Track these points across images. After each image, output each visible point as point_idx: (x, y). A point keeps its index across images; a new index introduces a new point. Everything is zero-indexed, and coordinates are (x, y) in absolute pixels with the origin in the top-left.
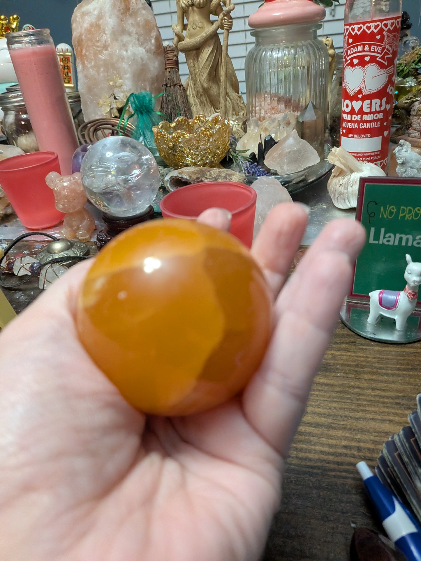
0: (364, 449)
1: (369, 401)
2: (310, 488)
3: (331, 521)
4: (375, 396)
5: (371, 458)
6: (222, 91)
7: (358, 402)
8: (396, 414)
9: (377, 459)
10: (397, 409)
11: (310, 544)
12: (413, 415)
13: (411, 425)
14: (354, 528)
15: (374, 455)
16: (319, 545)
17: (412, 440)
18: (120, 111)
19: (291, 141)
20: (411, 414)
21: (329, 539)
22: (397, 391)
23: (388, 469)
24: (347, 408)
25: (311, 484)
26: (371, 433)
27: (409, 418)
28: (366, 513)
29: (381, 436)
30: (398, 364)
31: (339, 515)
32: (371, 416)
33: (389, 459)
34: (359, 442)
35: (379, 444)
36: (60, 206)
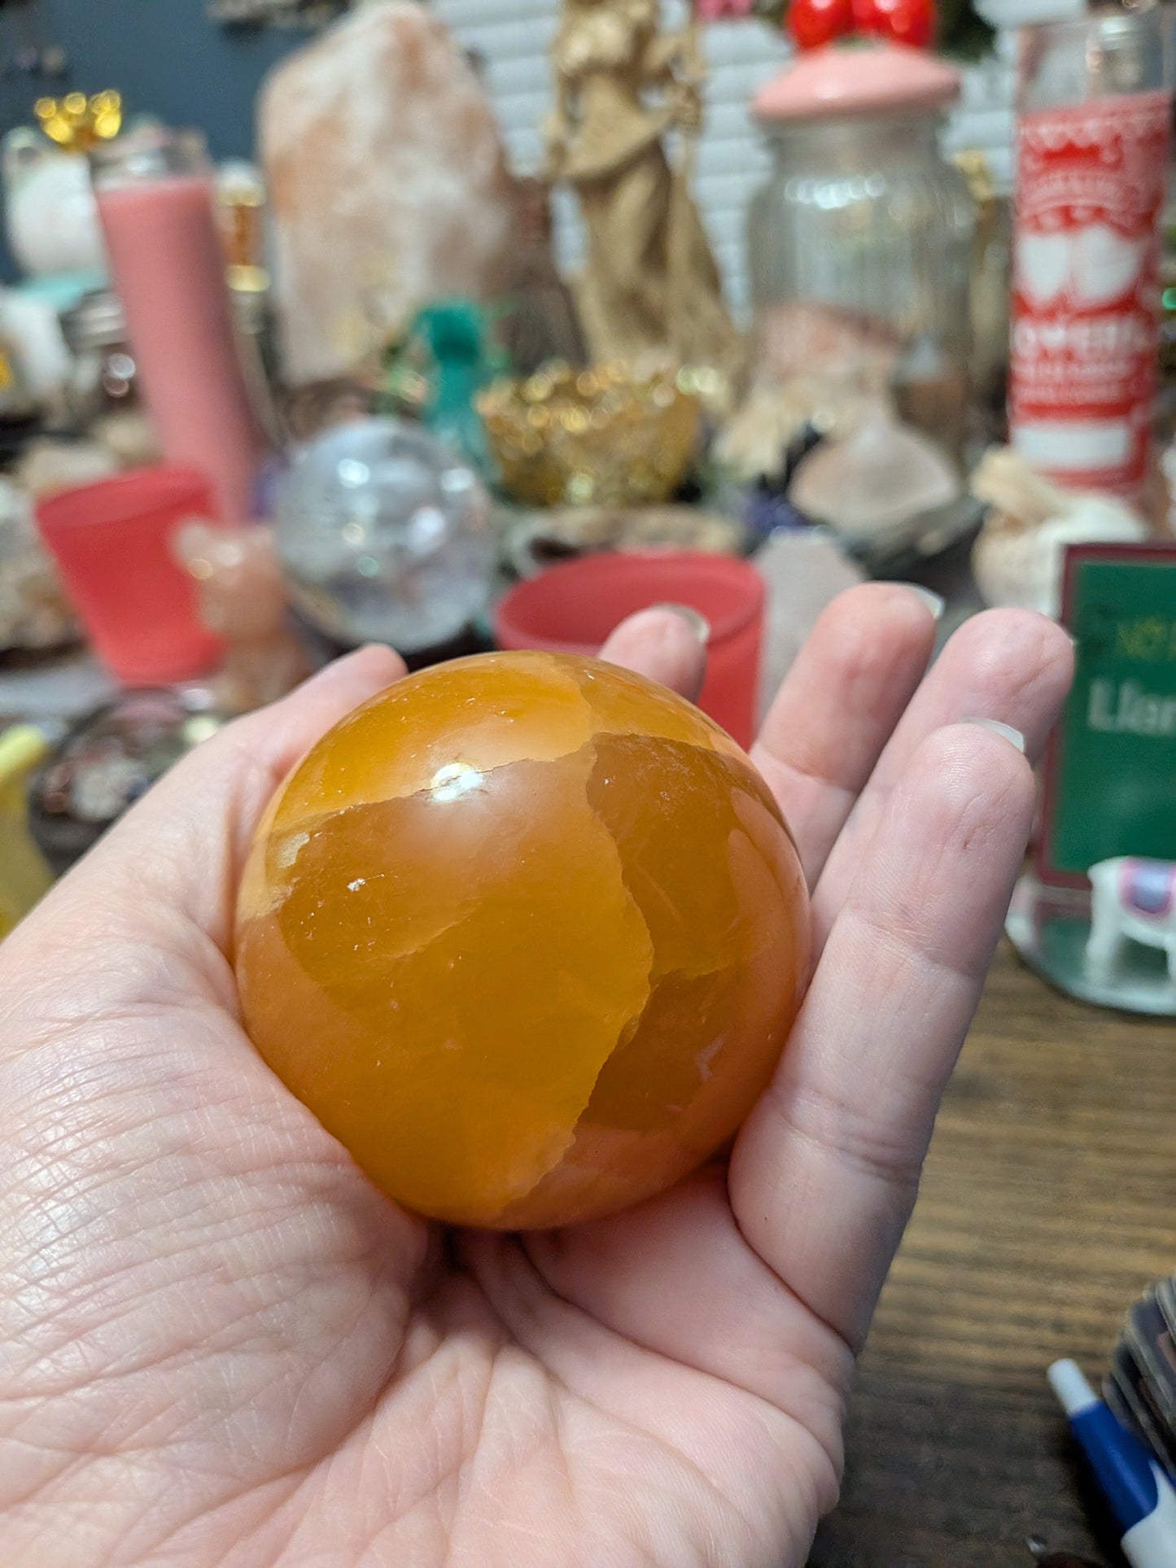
0: (1073, 1324)
3: (974, 1535)
5: (1092, 1352)
6: (676, 300)
7: (1057, 1186)
9: (1109, 1355)
14: (1038, 1556)
15: (1101, 1342)
18: (392, 352)
19: (869, 437)
23: (1141, 1383)
26: (1094, 1276)
28: (1076, 1511)
29: (1124, 1287)
32: (1096, 1228)
33: (1144, 1353)
34: (1058, 1303)
35: (1115, 1310)
36: (214, 618)
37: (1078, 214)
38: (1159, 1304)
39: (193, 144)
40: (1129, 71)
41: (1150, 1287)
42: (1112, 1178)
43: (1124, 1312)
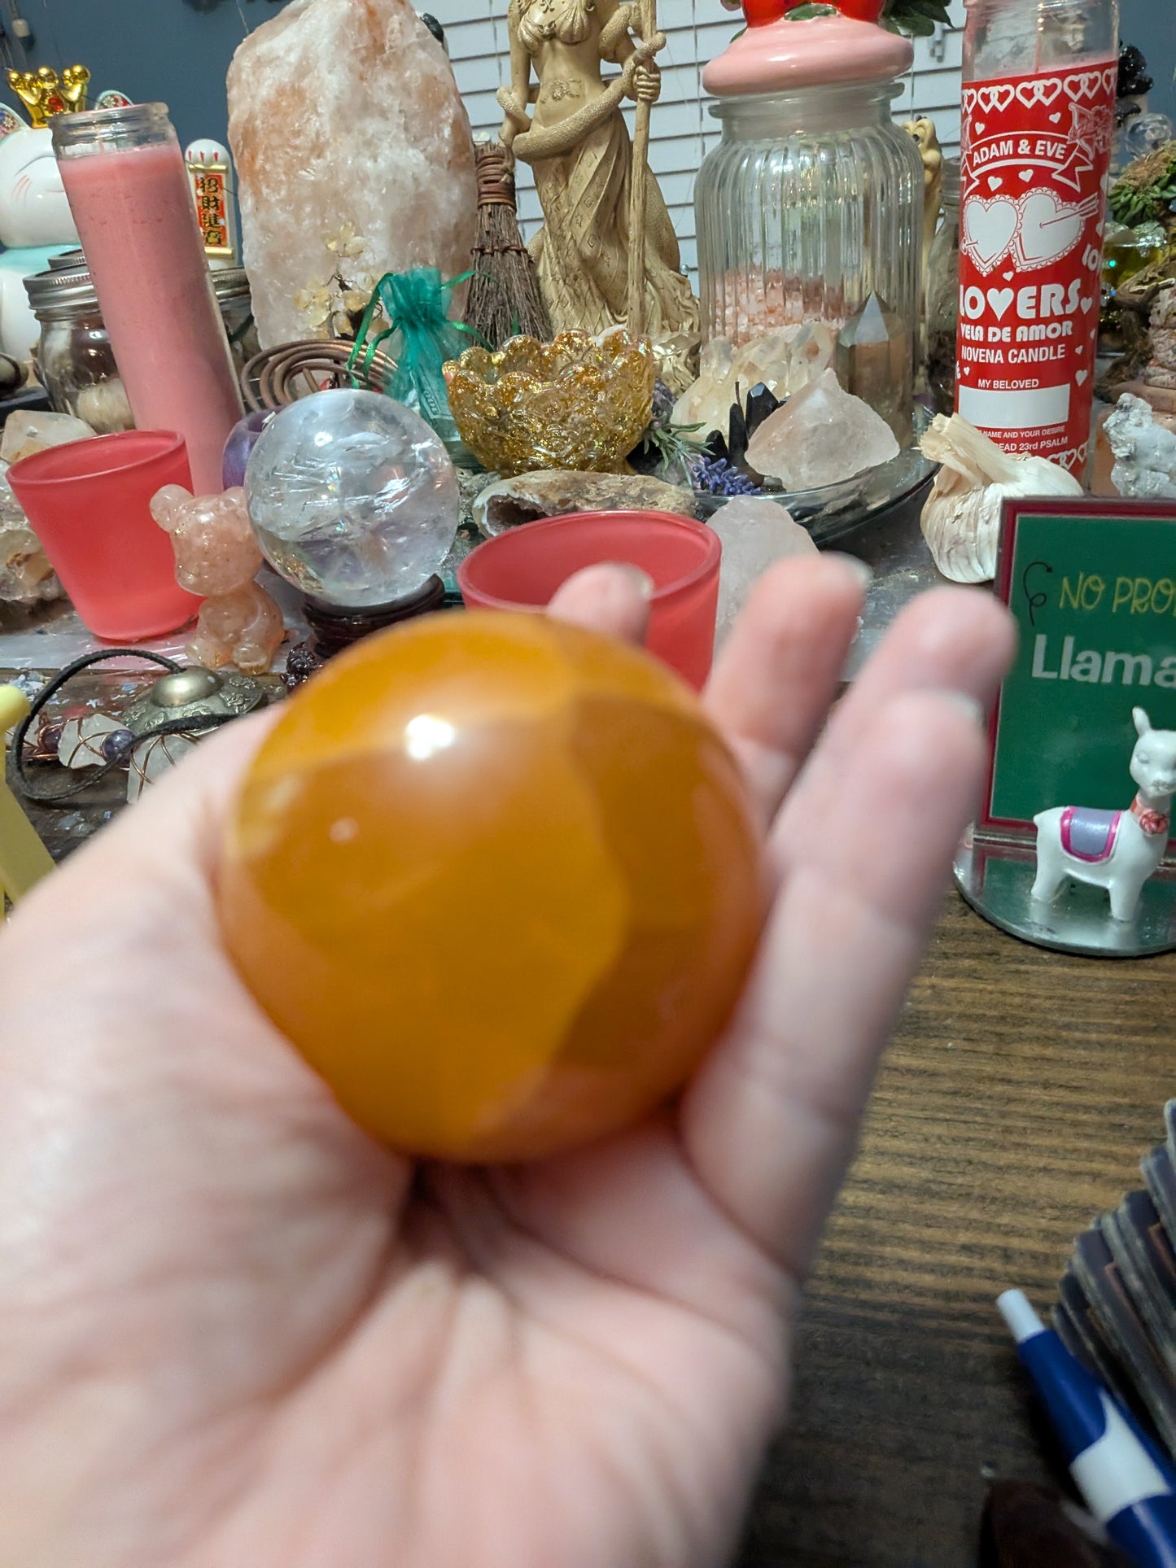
0: (1022, 1254)
1: (1034, 1118)
2: (868, 1364)
3: (928, 1460)
4: (1052, 1105)
5: (1041, 1282)
6: (633, 265)
7: (1004, 1122)
8: (1111, 1157)
9: (1057, 1284)
10: (1114, 1142)
12: (1155, 1159)
13: (1149, 1187)
14: (990, 1481)
15: (1047, 1272)
17: (1151, 1230)
18: (357, 319)
19: (818, 399)
20: (1147, 1159)
22: (1115, 1090)
23: (1088, 1312)
24: (973, 1139)
25: (870, 1355)
26: (1040, 1209)
27: (1145, 1166)
28: (1026, 1438)
29: (1068, 1219)
30: (1116, 1014)
31: (950, 1443)
32: (1042, 1162)
33: (1090, 1283)
34: (1006, 1234)
35: (1061, 1241)
36: (188, 578)
37: (1026, 176)
38: (1106, 1234)
39: (159, 110)
40: (1076, 35)
41: (1094, 1219)
42: (1057, 1113)
43: (1071, 1242)
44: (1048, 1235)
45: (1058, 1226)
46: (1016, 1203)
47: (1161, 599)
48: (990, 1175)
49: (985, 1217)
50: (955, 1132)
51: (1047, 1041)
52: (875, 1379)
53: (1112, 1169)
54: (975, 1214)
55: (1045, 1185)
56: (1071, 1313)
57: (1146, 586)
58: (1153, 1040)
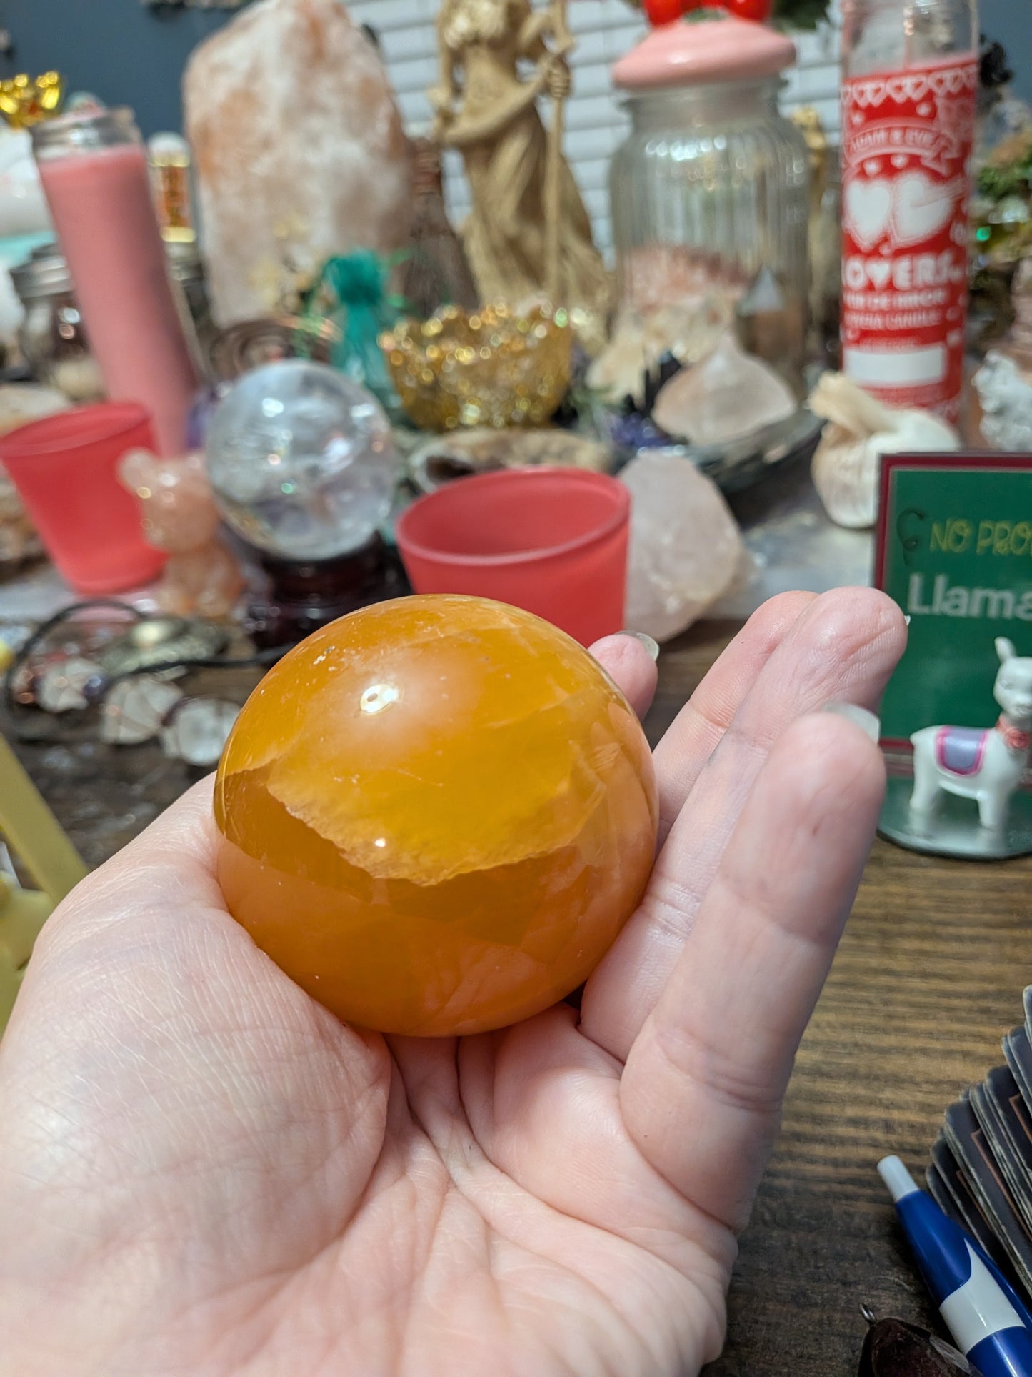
0: (901, 1124)
1: (912, 1005)
2: (765, 1223)
3: (816, 1305)
4: (928, 993)
5: (917, 1148)
6: (552, 243)
7: (886, 1008)
8: (981, 1038)
9: (931, 1150)
10: (981, 1023)
11: (764, 1362)
12: (1014, 1039)
13: (1008, 1063)
14: (870, 1322)
15: (924, 1139)
16: (786, 1364)
17: (1012, 1100)
18: (305, 296)
19: (718, 364)
20: (1009, 1038)
21: (812, 1351)
22: (984, 979)
23: (958, 1173)
24: (858, 1024)
25: (767, 1216)
26: (917, 1084)
27: (1005, 1047)
28: (904, 1284)
29: (941, 1093)
30: (984, 911)
31: (838, 1289)
32: (918, 1043)
33: (958, 1148)
34: (887, 1107)
35: (935, 1112)
36: (156, 535)
37: (899, 162)
38: (973, 1106)
39: (125, 116)
40: (942, 35)
41: (963, 1092)
42: (932, 1000)
43: (943, 1113)
44: (925, 1108)
45: (934, 1100)
46: (896, 1081)
47: (1021, 541)
48: (874, 1056)
49: (869, 1093)
50: (843, 1019)
51: (923, 936)
52: (771, 1237)
53: (982, 1048)
54: (861, 1091)
55: (922, 1065)
56: (943, 1175)
57: (1006, 531)
58: (1018, 933)
